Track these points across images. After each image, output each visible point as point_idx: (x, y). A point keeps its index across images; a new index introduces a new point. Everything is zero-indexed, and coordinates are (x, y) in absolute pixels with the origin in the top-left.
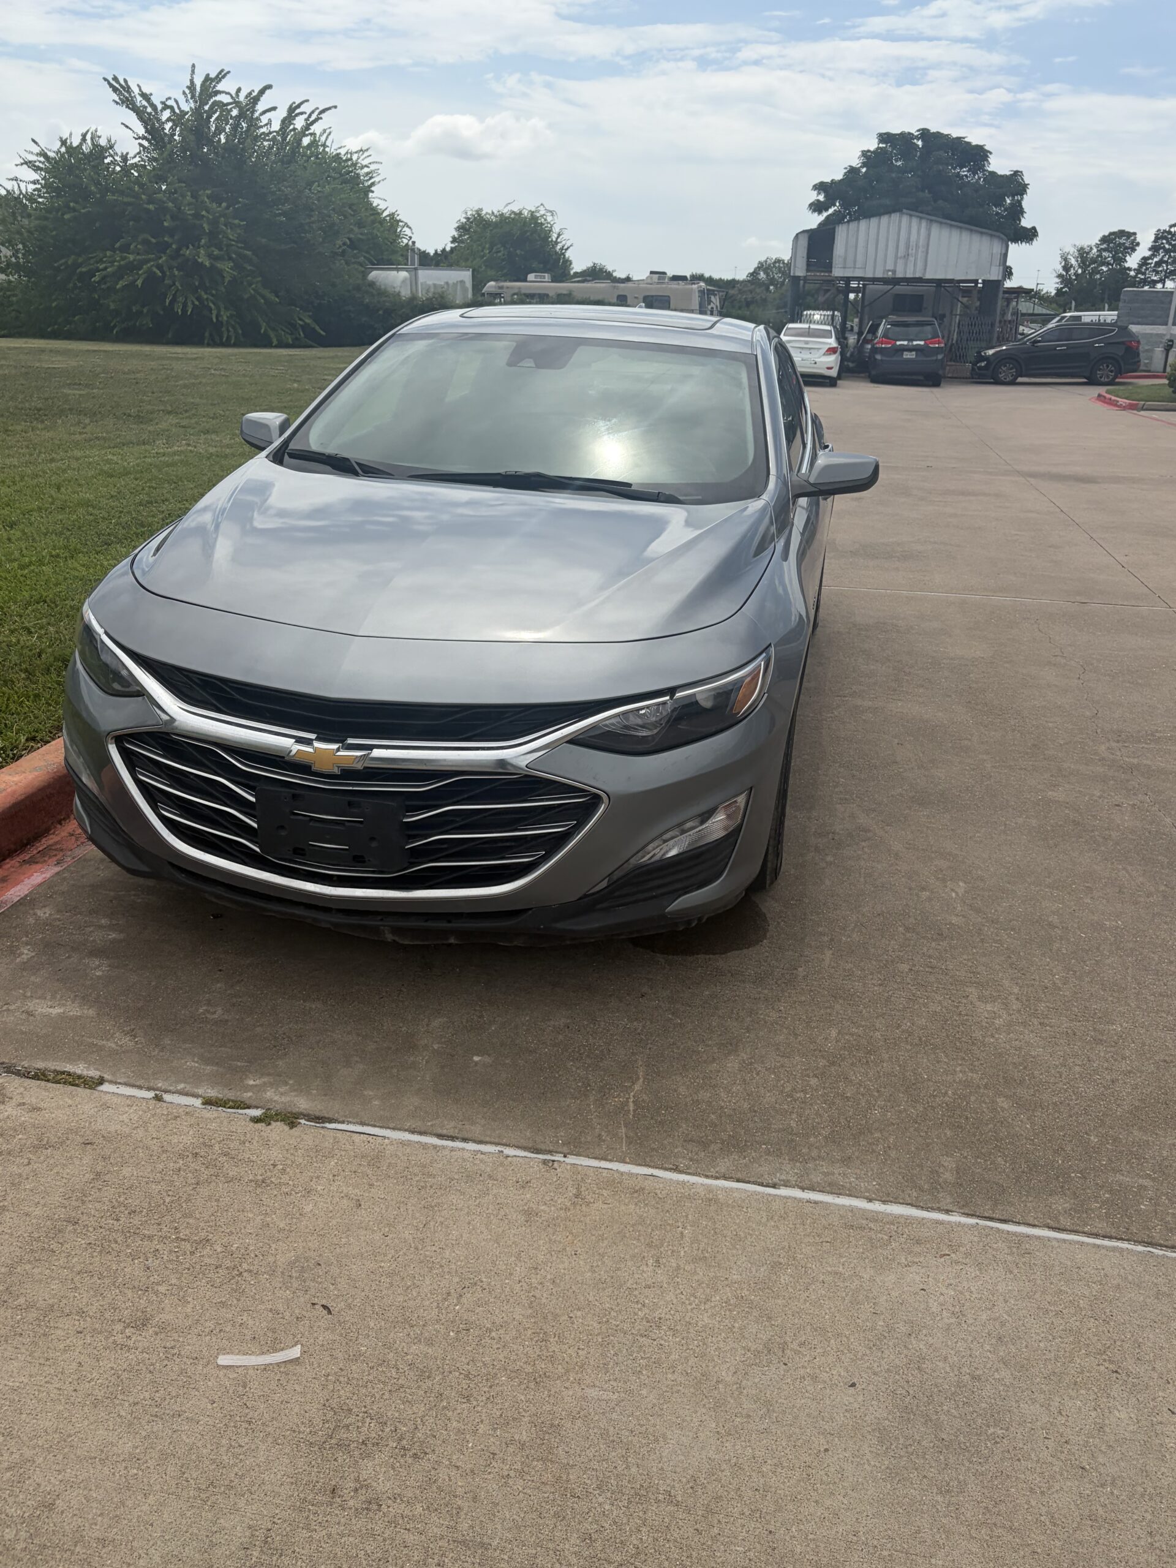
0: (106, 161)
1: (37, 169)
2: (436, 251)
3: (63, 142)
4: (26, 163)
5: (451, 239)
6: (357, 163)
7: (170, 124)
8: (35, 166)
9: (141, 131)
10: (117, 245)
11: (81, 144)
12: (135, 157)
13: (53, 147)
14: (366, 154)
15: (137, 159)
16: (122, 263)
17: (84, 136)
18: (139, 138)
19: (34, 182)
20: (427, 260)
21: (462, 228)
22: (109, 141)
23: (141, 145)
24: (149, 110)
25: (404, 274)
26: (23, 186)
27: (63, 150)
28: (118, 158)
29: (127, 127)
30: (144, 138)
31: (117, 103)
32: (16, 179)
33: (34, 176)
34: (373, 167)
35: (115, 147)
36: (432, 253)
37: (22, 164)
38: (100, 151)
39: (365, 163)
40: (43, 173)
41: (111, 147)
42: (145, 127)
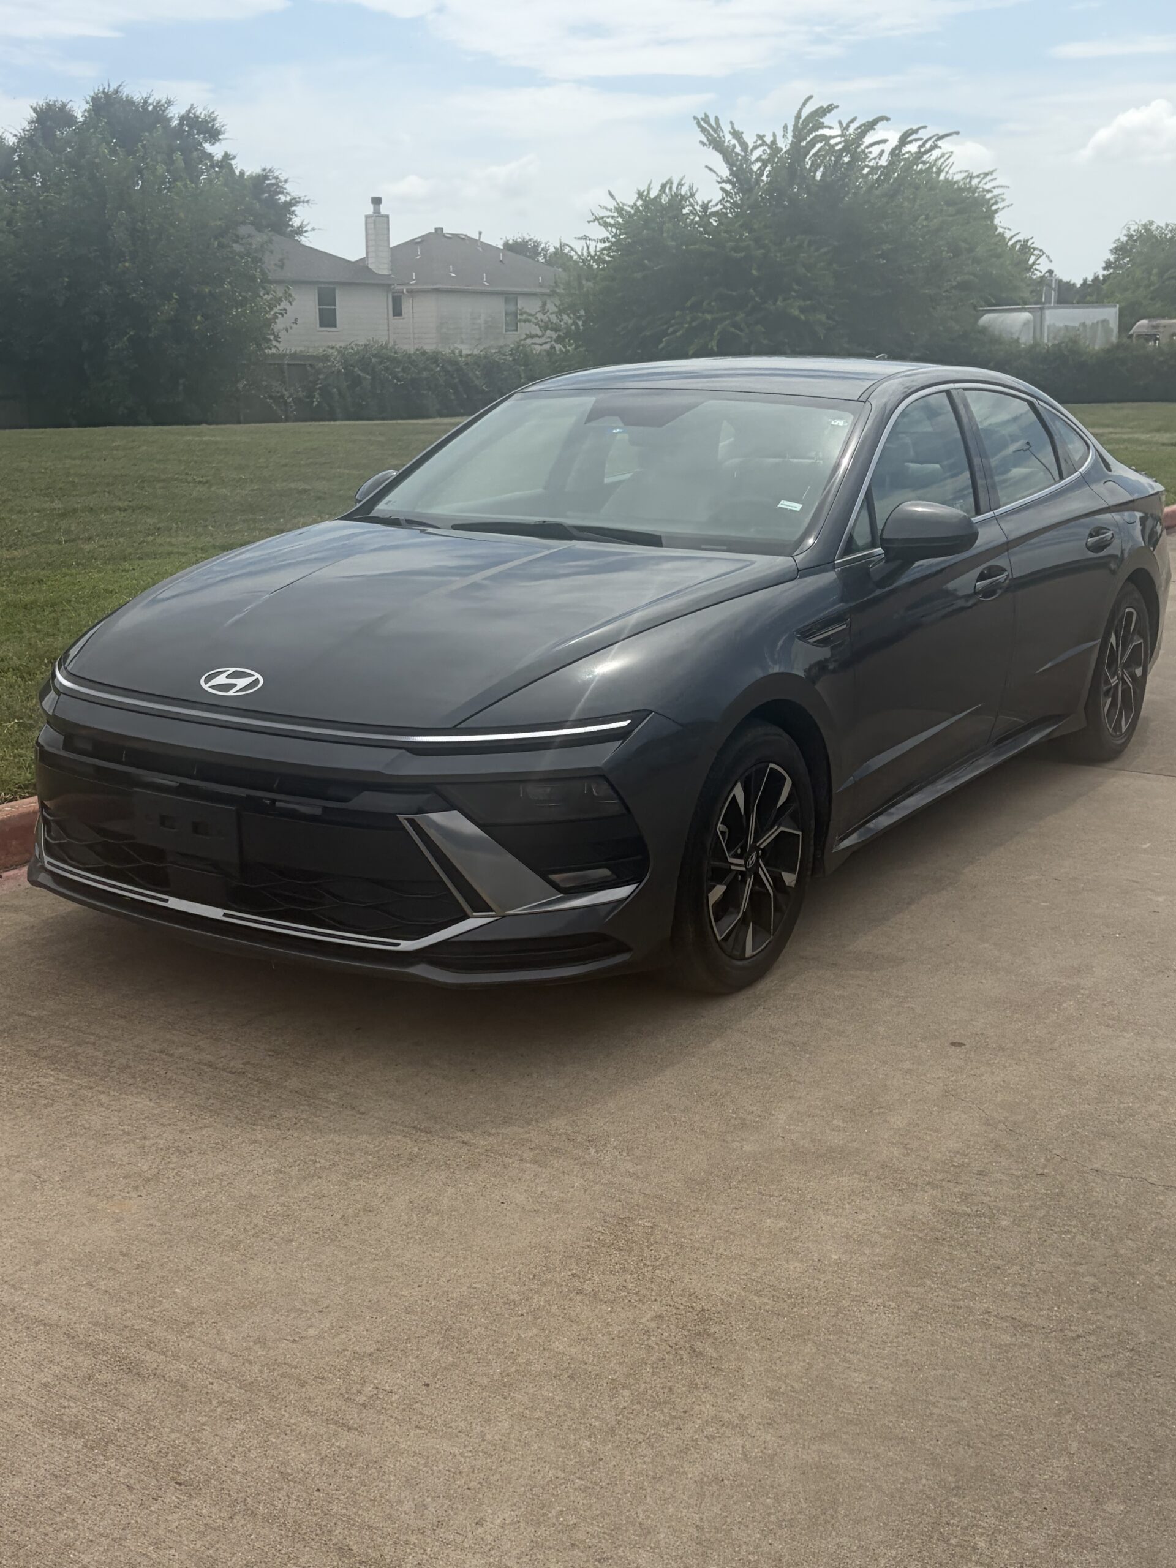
0: (684, 211)
1: (606, 225)
3: (640, 195)
4: (596, 219)
5: (1104, 265)
6: (977, 188)
7: (759, 164)
9: (725, 172)
12: (717, 205)
13: (629, 199)
14: (989, 177)
15: (720, 207)
16: (694, 324)
18: (723, 181)
19: (603, 241)
21: (1121, 250)
23: (722, 189)
24: (738, 149)
25: (1026, 315)
26: (592, 245)
27: (639, 203)
28: (698, 208)
29: (711, 170)
30: (728, 181)
31: (704, 144)
32: (585, 238)
33: (604, 233)
34: (996, 192)
35: (696, 196)
37: (594, 221)
38: (678, 201)
39: (987, 187)
40: (614, 230)
41: (692, 195)
42: (731, 169)
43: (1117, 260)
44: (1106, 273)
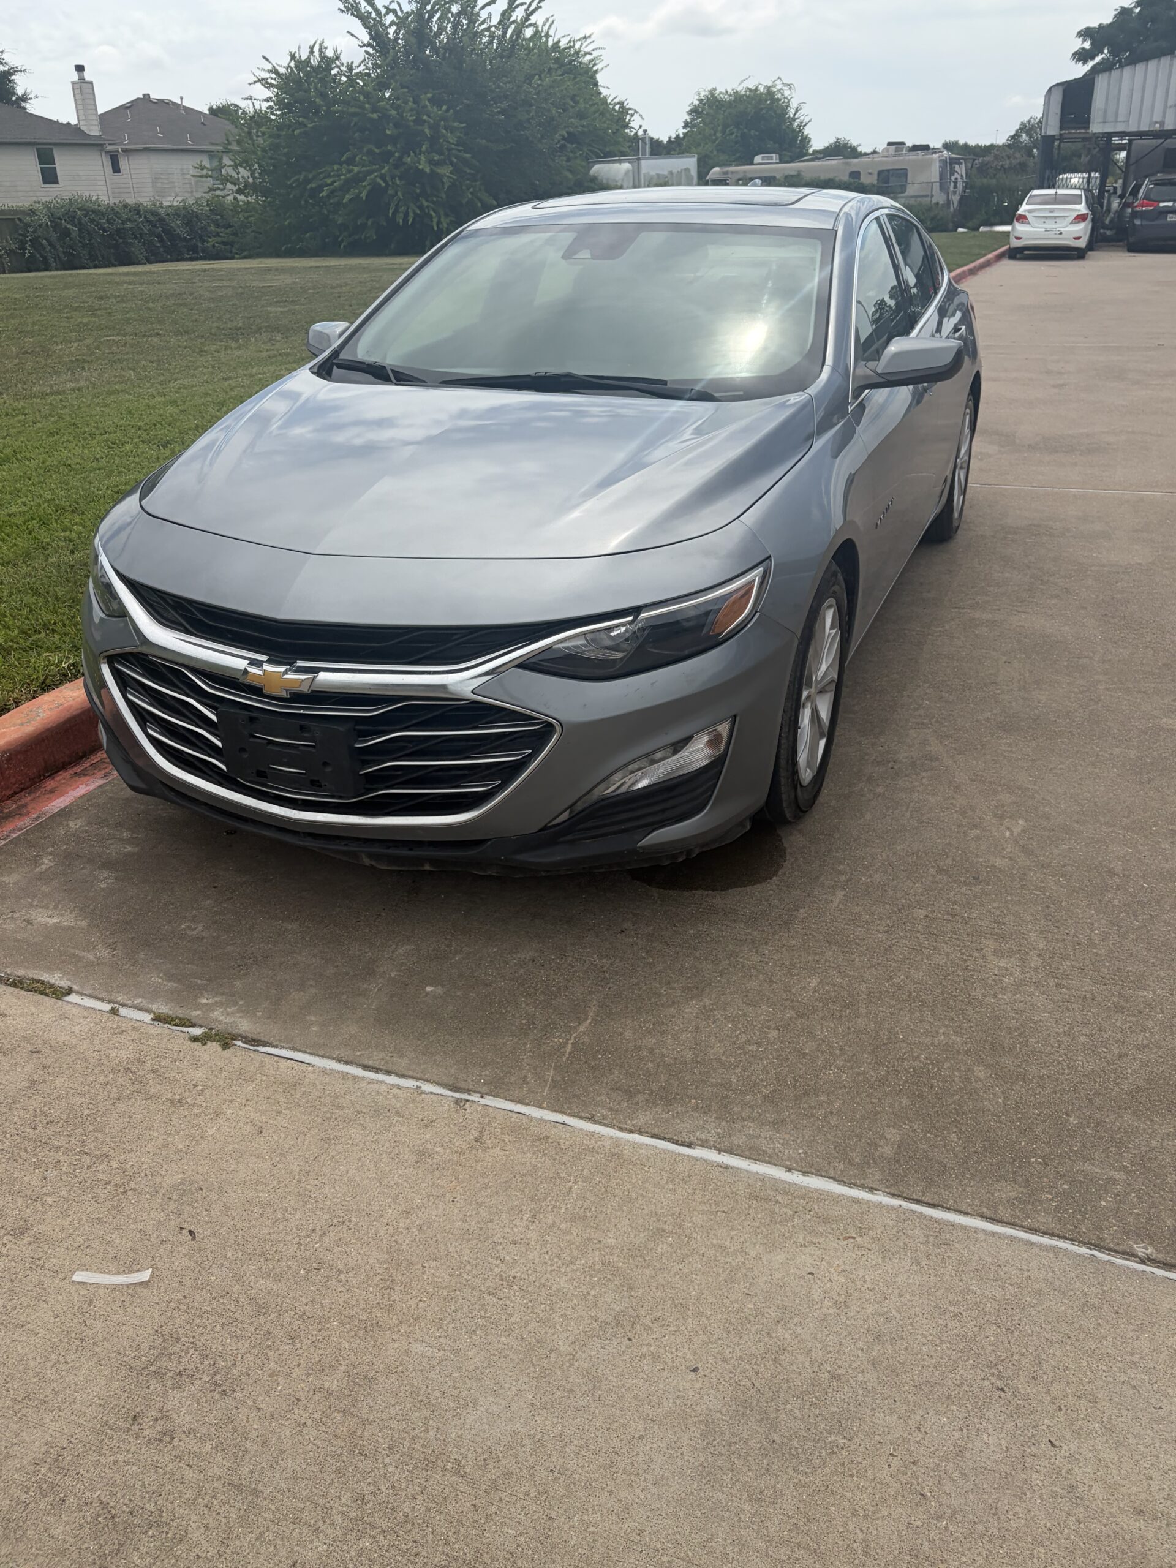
0: (334, 72)
1: (269, 86)
2: (670, 138)
3: (293, 57)
4: (260, 81)
5: (683, 124)
6: (580, 51)
7: (394, 28)
8: (268, 83)
9: (365, 37)
10: (344, 158)
11: (309, 58)
12: (360, 65)
13: (283, 62)
14: (589, 41)
15: (362, 67)
16: (348, 175)
17: (312, 48)
18: (364, 45)
19: (267, 100)
20: (659, 149)
21: (695, 111)
22: (336, 51)
23: (367, 52)
24: (374, 15)
25: (626, 166)
26: (257, 104)
27: (292, 64)
28: (344, 69)
29: (352, 35)
30: (369, 45)
31: (342, 11)
32: (251, 98)
33: (268, 93)
34: (595, 54)
35: (341, 57)
36: (665, 140)
37: (255, 82)
38: (328, 63)
39: (588, 49)
40: (276, 90)
41: (338, 58)
42: (370, 34)
43: (692, 120)
44: (685, 131)
